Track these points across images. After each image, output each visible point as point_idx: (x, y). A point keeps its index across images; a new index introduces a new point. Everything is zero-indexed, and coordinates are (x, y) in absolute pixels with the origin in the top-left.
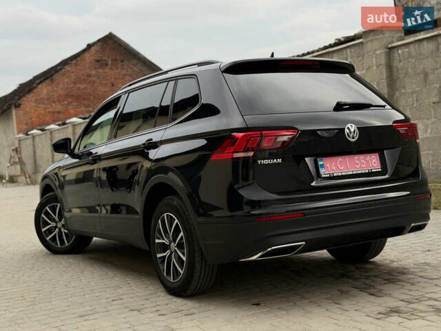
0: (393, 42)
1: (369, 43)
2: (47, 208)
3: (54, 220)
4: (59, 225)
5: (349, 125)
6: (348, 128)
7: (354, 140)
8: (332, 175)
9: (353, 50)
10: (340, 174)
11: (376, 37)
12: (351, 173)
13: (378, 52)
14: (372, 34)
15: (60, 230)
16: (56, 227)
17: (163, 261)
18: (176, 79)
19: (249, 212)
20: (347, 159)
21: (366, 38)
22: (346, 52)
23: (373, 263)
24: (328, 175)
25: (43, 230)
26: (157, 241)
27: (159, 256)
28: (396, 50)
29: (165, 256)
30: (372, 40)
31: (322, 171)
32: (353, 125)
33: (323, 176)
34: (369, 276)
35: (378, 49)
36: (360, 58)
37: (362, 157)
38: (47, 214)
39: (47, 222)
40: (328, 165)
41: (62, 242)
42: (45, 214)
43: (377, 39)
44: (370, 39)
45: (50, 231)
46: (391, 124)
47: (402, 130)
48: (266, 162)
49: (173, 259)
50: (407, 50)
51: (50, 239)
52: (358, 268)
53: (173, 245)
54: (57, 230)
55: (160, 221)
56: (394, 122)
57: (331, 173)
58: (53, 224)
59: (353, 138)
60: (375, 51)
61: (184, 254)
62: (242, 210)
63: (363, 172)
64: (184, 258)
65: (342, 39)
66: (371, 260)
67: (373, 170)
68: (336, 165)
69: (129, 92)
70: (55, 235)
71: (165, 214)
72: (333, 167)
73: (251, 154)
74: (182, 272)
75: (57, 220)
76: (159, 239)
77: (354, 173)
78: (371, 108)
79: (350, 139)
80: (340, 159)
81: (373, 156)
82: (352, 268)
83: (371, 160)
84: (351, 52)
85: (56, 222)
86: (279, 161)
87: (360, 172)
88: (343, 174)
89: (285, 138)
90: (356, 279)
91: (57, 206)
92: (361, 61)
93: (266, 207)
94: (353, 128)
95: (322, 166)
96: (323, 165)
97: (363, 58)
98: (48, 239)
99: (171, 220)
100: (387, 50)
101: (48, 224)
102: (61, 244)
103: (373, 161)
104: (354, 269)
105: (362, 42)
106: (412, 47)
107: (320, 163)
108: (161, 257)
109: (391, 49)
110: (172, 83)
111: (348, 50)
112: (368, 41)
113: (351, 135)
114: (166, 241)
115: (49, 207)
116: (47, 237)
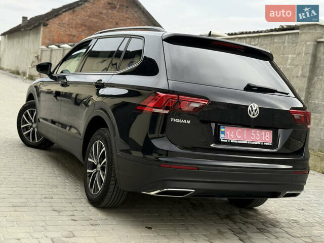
1: (303, 35)
2: (28, 111)
3: (31, 121)
4: (34, 125)
5: (252, 105)
6: (251, 107)
7: (253, 117)
8: (229, 141)
9: (290, 37)
10: (236, 142)
11: (310, 31)
12: (246, 142)
13: (308, 43)
15: (34, 129)
16: (31, 127)
17: (90, 176)
18: (130, 36)
20: (245, 131)
21: (302, 30)
22: (285, 38)
23: (256, 210)
24: (226, 141)
25: (22, 126)
26: (89, 160)
27: (88, 171)
29: (92, 173)
30: (306, 33)
31: (223, 138)
32: (256, 105)
33: (222, 141)
34: (246, 222)
35: (309, 41)
36: (294, 45)
37: (258, 131)
38: (27, 116)
39: (26, 121)
40: (228, 133)
41: (33, 138)
42: (25, 116)
43: (310, 33)
44: (304, 31)
45: (27, 128)
46: (289, 110)
47: (296, 116)
48: (177, 121)
49: (97, 177)
51: (26, 134)
52: (241, 213)
53: (99, 166)
54: (32, 129)
55: (94, 145)
56: (292, 108)
57: (229, 139)
58: (30, 124)
59: (254, 115)
61: (104, 175)
63: (256, 143)
64: (103, 179)
65: (285, 27)
66: (255, 208)
67: (265, 144)
68: (235, 134)
69: (98, 38)
70: (30, 132)
71: (98, 141)
72: (231, 135)
73: (167, 112)
74: (100, 189)
75: (33, 121)
76: (91, 158)
77: (248, 143)
78: (276, 93)
79: (251, 116)
80: (239, 130)
81: (268, 133)
82: (237, 211)
83: (265, 135)
84: (288, 38)
85: (32, 123)
86: (189, 122)
87: (253, 143)
88: (239, 142)
89: (197, 105)
90: (235, 223)
92: (294, 47)
94: (255, 106)
95: (223, 133)
96: (224, 131)
97: (296, 45)
98: (24, 134)
100: (315, 43)
101: (26, 123)
102: (32, 140)
103: (267, 136)
104: (238, 213)
105: (298, 33)
107: (222, 130)
108: (89, 173)
109: (319, 43)
110: (127, 39)
111: (287, 37)
112: (302, 33)
113: (252, 113)
114: (95, 162)
115: (29, 111)
116: (24, 132)
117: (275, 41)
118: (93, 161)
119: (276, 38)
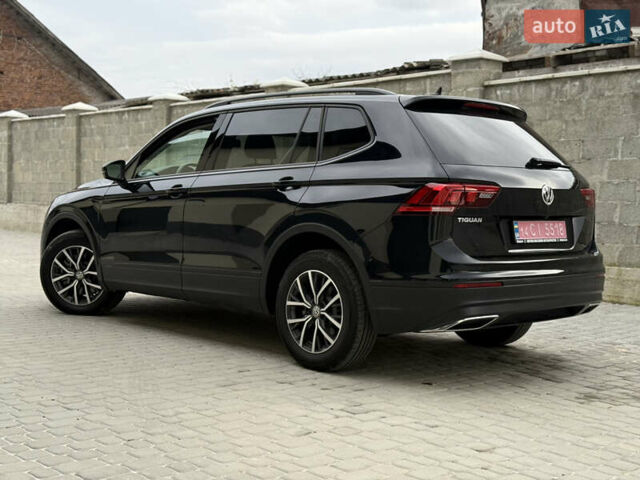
0: (489, 79)
1: (459, 78)
2: (64, 251)
3: (72, 268)
4: (80, 275)
5: (546, 187)
6: (545, 190)
7: (549, 203)
8: (525, 242)
9: (434, 82)
10: (532, 241)
11: (470, 70)
12: (542, 241)
13: (470, 89)
14: (464, 65)
15: (80, 281)
16: (72, 279)
17: (299, 329)
18: (325, 106)
19: (438, 276)
20: (539, 224)
21: (456, 69)
24: (522, 242)
25: (54, 280)
26: (289, 303)
27: (290, 321)
28: (493, 90)
29: (303, 322)
30: (463, 73)
31: (519, 238)
33: (518, 242)
35: (471, 86)
37: (551, 223)
38: (63, 259)
39: (61, 270)
40: (522, 230)
41: (81, 298)
42: (59, 259)
43: (471, 73)
44: (461, 71)
45: (63, 283)
48: (467, 220)
49: (318, 326)
50: (508, 92)
51: (63, 293)
53: (317, 310)
54: (76, 283)
55: (298, 279)
57: (525, 239)
58: (70, 274)
59: (549, 201)
60: (467, 87)
61: (338, 320)
62: (428, 273)
63: (552, 241)
64: (339, 326)
65: (415, 65)
67: (561, 240)
68: (529, 231)
69: (235, 112)
70: (72, 288)
71: (309, 272)
72: (527, 232)
73: (452, 209)
74: (332, 342)
75: (77, 267)
76: (292, 300)
77: (545, 241)
79: (546, 202)
80: (532, 224)
81: (561, 224)
84: (431, 84)
85: (75, 271)
86: (480, 220)
87: (549, 241)
88: (535, 242)
89: (488, 195)
91: (80, 249)
93: (457, 271)
96: (518, 229)
98: (60, 292)
99: (319, 280)
100: (482, 88)
101: (63, 273)
102: (79, 302)
103: (561, 229)
105: (449, 74)
106: (515, 89)
107: (516, 227)
108: (294, 323)
109: (486, 87)
110: (317, 110)
111: (428, 81)
112: (458, 74)
113: (547, 198)
114: (306, 304)
115: (67, 251)
116: (59, 290)
117: (408, 89)
118: (302, 304)
119: (408, 84)
